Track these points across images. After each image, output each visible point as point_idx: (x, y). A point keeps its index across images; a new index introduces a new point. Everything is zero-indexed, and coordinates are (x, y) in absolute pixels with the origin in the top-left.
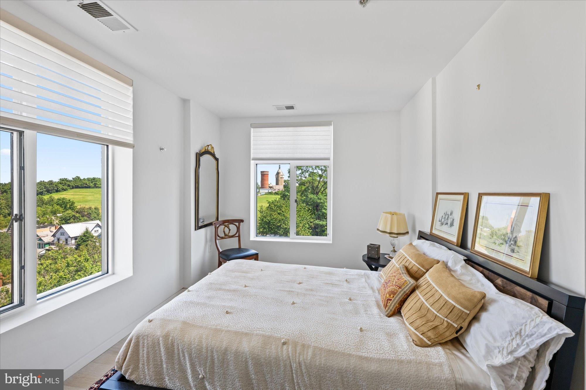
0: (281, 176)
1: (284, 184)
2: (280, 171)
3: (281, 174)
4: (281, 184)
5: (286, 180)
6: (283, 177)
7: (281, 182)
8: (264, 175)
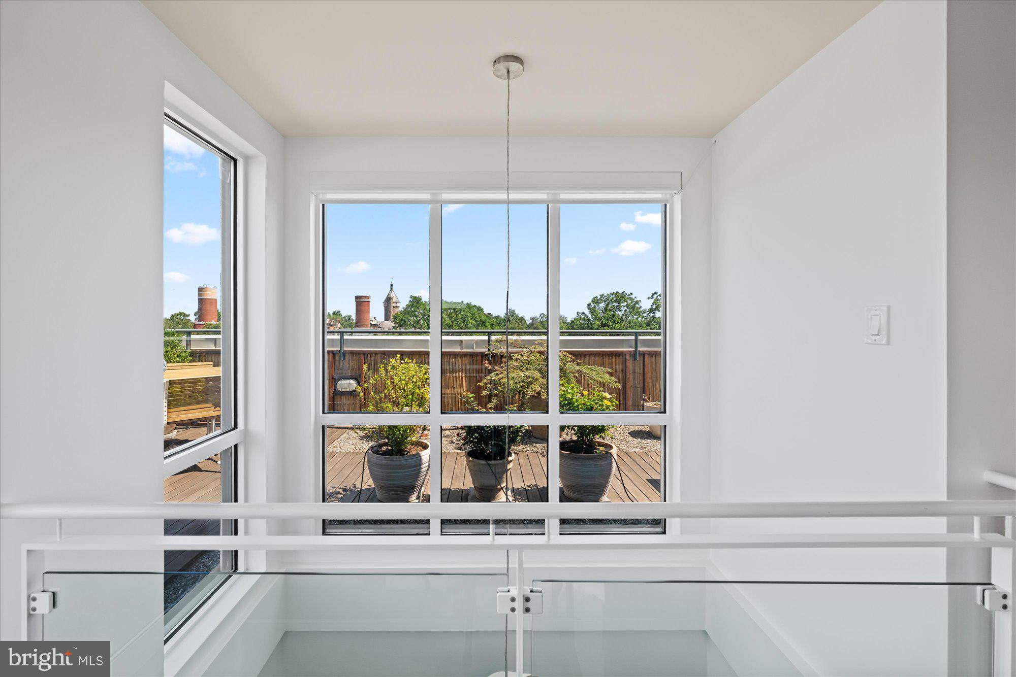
0: (394, 305)
2: (392, 295)
3: (395, 300)
6: (397, 305)
7: (394, 316)
8: (361, 303)
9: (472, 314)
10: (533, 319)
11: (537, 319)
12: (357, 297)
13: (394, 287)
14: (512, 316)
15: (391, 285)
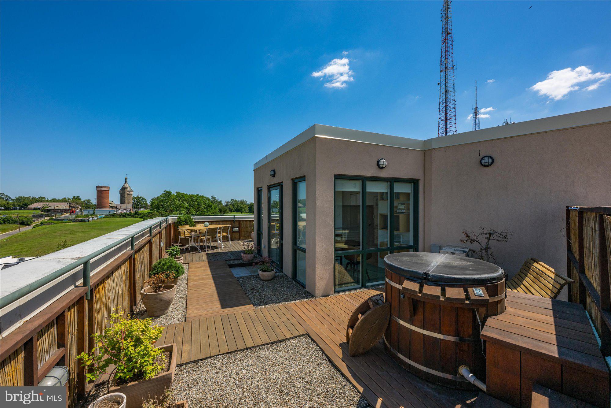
0: (128, 193)
1: (133, 201)
2: (127, 186)
3: (129, 189)
4: (129, 203)
5: (135, 197)
6: (130, 193)
7: (128, 200)
8: (102, 192)
9: (204, 202)
10: (227, 202)
11: (229, 203)
12: (97, 187)
13: (128, 180)
14: (214, 201)
15: (126, 179)
